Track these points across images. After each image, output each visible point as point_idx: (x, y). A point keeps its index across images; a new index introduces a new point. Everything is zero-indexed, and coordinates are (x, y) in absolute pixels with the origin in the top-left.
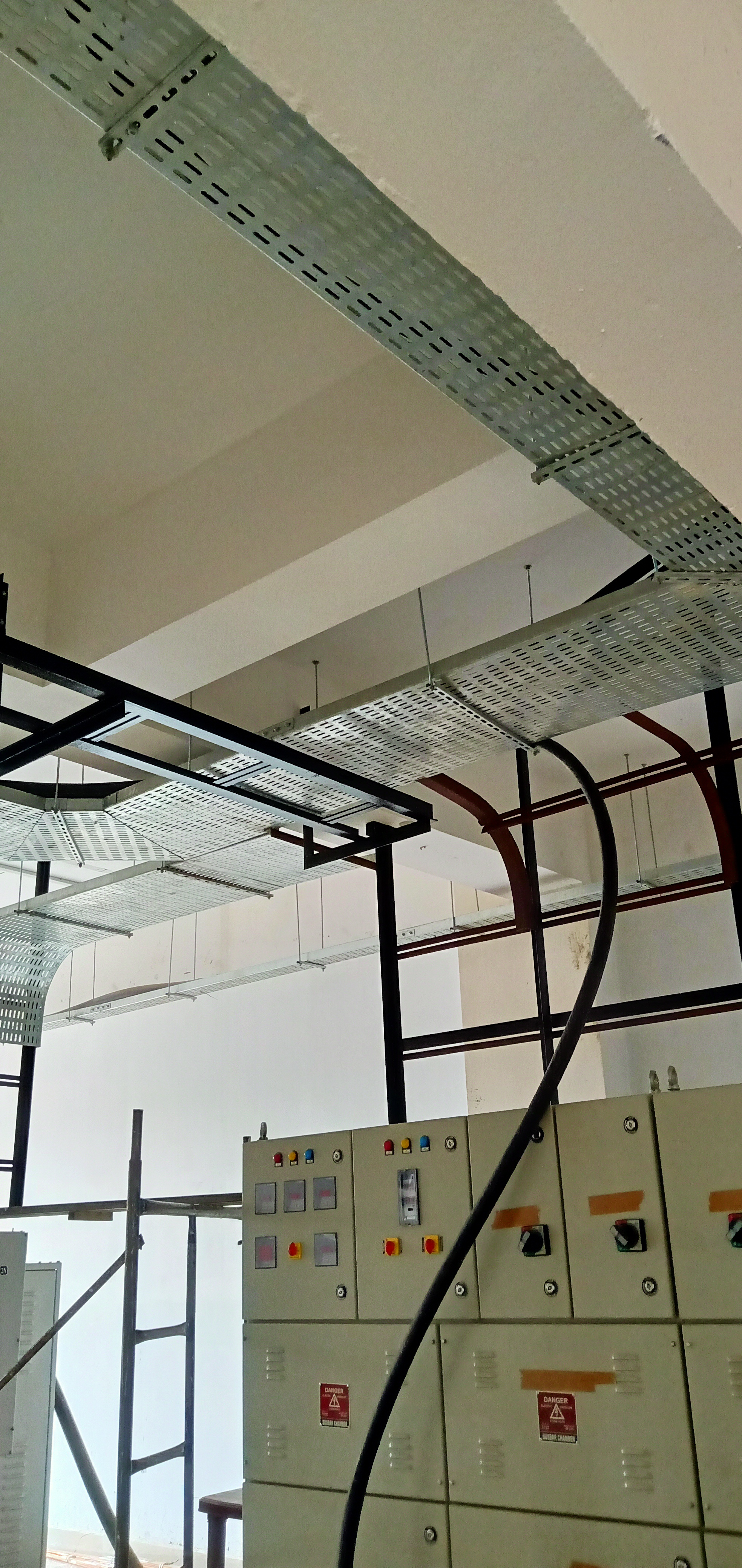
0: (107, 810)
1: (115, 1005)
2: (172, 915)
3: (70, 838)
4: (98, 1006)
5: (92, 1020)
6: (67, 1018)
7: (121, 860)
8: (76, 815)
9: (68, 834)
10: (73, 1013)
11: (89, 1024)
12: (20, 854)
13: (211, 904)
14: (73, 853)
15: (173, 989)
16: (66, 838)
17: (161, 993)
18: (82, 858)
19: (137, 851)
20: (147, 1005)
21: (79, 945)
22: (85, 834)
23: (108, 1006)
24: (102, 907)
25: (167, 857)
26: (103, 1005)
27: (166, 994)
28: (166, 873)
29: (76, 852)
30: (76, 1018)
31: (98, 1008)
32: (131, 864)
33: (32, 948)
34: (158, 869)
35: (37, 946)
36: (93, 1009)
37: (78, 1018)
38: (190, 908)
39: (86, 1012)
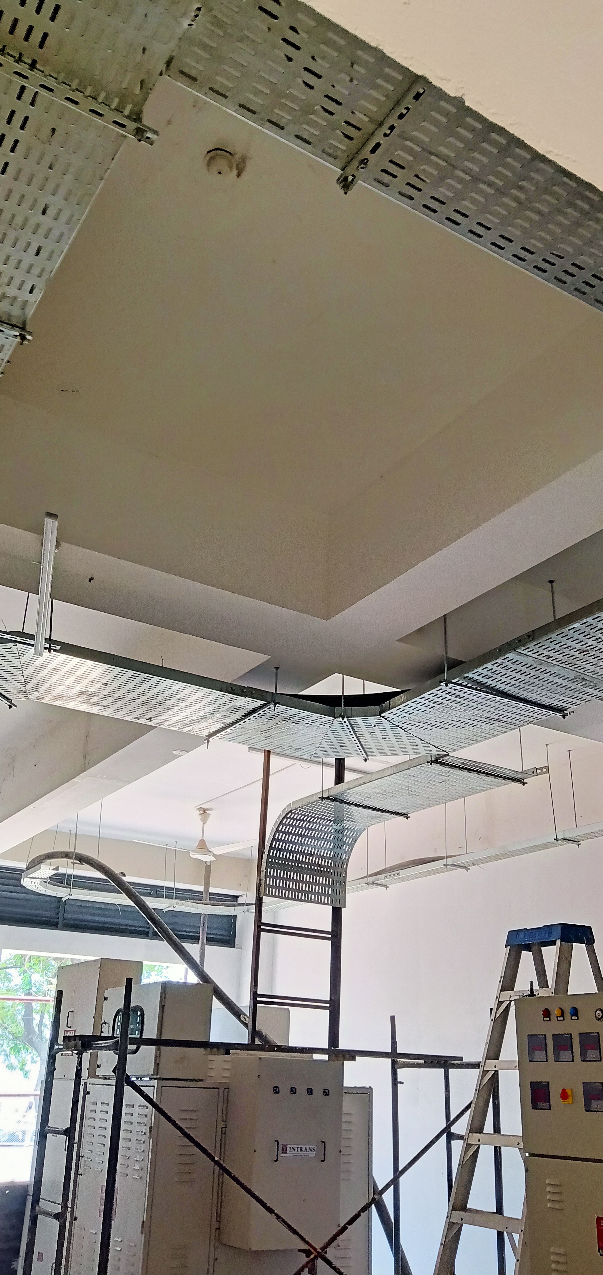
0: (383, 715)
1: (404, 873)
2: (444, 800)
3: (355, 739)
4: (390, 874)
5: (386, 886)
6: (366, 883)
7: (398, 755)
8: (359, 720)
9: (354, 736)
10: (371, 879)
11: (384, 888)
12: (319, 752)
13: (474, 791)
14: (359, 751)
15: (449, 861)
16: (353, 739)
17: (440, 864)
18: (366, 754)
19: (409, 749)
20: (429, 873)
21: (370, 825)
22: (367, 736)
23: (398, 874)
24: (385, 794)
25: (435, 752)
26: (394, 873)
27: (444, 865)
28: (434, 765)
29: (362, 750)
30: (373, 883)
31: (390, 876)
32: (406, 758)
33: (335, 827)
34: (428, 762)
35: (338, 825)
36: (386, 877)
37: (375, 883)
38: (457, 794)
39: (382, 879)
